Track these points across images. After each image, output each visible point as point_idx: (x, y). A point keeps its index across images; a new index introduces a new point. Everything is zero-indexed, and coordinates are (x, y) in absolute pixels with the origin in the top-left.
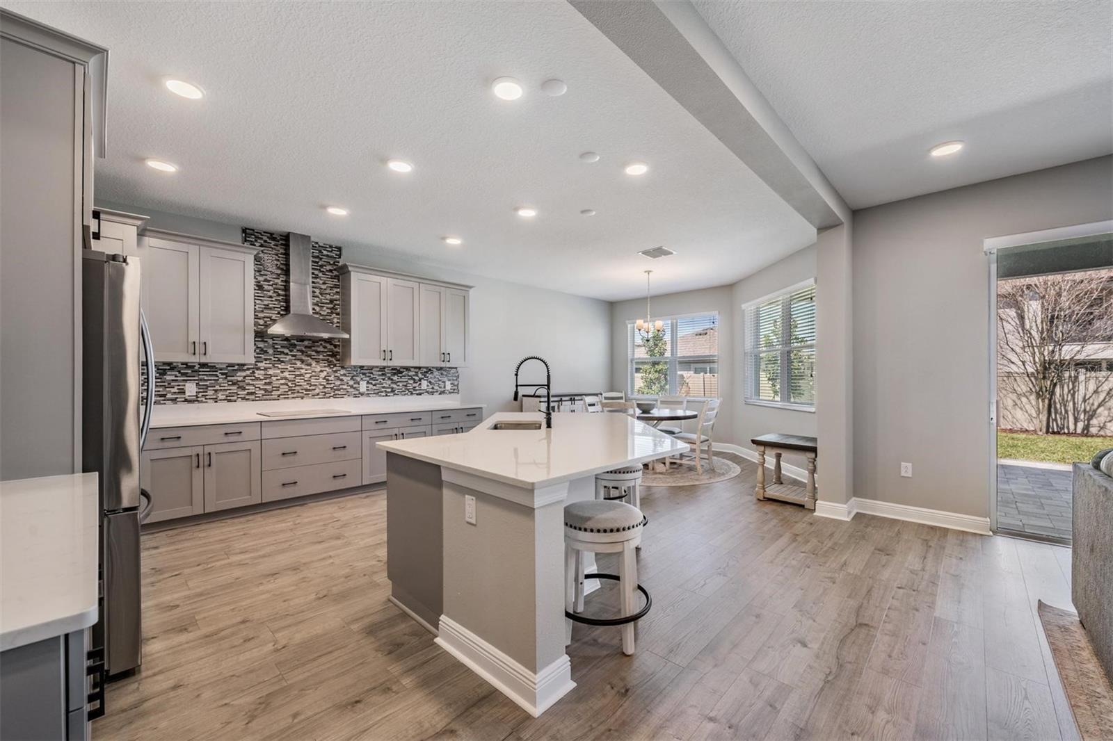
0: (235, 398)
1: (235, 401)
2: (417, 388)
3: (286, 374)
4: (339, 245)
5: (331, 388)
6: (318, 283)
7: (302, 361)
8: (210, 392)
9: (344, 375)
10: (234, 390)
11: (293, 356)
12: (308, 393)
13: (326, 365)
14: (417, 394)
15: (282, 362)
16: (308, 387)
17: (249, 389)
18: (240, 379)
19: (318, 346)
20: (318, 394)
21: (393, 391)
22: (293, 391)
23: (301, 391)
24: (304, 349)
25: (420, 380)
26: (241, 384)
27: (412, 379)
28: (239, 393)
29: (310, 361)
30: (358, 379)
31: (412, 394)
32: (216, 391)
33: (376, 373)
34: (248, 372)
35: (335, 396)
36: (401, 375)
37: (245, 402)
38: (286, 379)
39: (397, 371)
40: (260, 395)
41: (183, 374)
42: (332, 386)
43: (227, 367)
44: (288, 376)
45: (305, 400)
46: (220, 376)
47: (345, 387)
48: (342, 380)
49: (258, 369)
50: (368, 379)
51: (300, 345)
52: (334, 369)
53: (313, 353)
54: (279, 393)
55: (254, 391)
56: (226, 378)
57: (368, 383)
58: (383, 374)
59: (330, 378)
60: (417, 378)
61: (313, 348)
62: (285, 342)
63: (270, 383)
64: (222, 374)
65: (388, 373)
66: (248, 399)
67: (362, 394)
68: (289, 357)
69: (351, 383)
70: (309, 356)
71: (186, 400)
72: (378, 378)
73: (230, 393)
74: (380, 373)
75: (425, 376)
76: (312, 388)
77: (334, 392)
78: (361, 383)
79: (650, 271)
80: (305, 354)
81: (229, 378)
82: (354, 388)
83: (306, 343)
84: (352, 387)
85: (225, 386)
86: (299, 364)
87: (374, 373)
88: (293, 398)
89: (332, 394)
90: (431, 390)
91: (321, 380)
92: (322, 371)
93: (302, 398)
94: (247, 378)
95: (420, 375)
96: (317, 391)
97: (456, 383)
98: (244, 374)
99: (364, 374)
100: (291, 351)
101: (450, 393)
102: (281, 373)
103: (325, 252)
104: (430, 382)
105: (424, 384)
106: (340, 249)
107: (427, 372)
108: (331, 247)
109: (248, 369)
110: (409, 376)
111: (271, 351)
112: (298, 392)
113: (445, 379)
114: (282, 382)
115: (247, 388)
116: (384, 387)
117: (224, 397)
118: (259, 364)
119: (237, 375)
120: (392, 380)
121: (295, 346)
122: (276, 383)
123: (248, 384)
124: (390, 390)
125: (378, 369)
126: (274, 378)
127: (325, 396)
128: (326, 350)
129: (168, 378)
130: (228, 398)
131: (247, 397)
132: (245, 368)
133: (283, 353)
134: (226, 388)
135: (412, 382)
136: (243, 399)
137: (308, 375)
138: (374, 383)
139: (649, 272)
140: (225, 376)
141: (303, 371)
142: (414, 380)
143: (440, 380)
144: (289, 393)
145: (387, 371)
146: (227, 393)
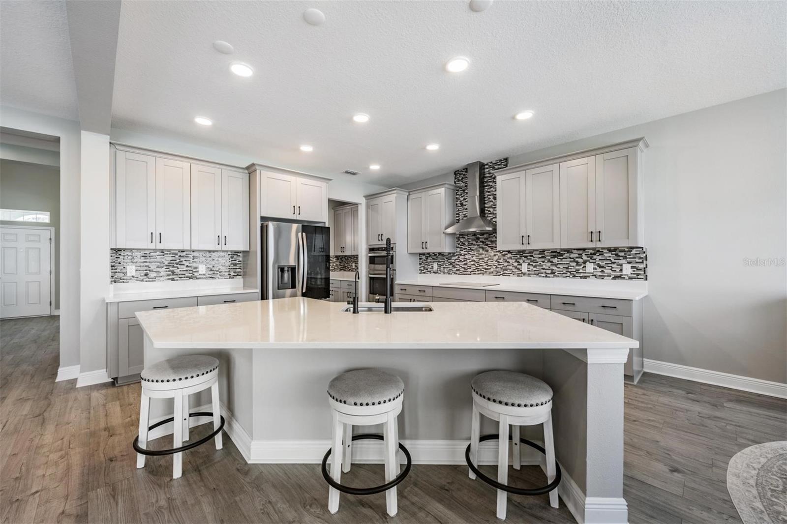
0: (451, 272)
1: (452, 274)
2: (581, 271)
3: (474, 258)
4: (505, 157)
5: (501, 268)
6: (492, 191)
7: (483, 249)
8: (442, 269)
9: (511, 258)
10: (451, 267)
11: (478, 245)
12: (485, 271)
14: (581, 277)
15: (472, 250)
16: (486, 267)
17: (457, 267)
18: (453, 261)
19: (492, 237)
20: (492, 272)
21: (553, 272)
22: (479, 270)
24: (484, 240)
25: (585, 262)
26: (454, 264)
27: (574, 261)
28: (453, 269)
29: (487, 248)
30: (521, 261)
31: (574, 276)
32: (444, 268)
33: (537, 256)
34: (457, 257)
35: (503, 275)
36: (562, 257)
37: (455, 275)
38: (474, 261)
39: (556, 254)
40: (462, 271)
41: (433, 259)
42: (501, 266)
44: (475, 259)
45: (485, 276)
46: (446, 259)
47: (510, 267)
48: (508, 262)
49: (461, 255)
50: (529, 261)
51: (482, 238)
52: (503, 254)
53: (489, 243)
54: (470, 270)
55: (459, 268)
56: (447, 261)
57: (529, 264)
58: (542, 257)
59: (500, 261)
60: (580, 260)
61: (489, 239)
62: (474, 237)
63: (466, 264)
64: (447, 258)
65: (547, 256)
67: (524, 274)
68: (476, 247)
69: (516, 264)
70: (487, 245)
71: (434, 272)
72: (538, 260)
74: (540, 256)
75: (591, 258)
76: (489, 267)
77: (503, 272)
78: (523, 264)
80: (485, 244)
81: (449, 261)
82: (518, 269)
83: (485, 236)
84: (516, 268)
86: (481, 251)
87: (534, 256)
88: (479, 274)
89: (502, 273)
90: (600, 274)
91: (494, 262)
92: (495, 255)
93: (483, 274)
94: (456, 261)
95: (585, 258)
96: (492, 270)
97: (641, 266)
98: (455, 258)
99: (526, 257)
100: (477, 242)
101: (630, 278)
102: (471, 257)
103: (496, 167)
104: (599, 265)
105: (590, 267)
106: (506, 159)
107: (594, 254)
108: (500, 161)
109: (457, 255)
110: (570, 258)
111: (466, 243)
112: (481, 270)
113: (623, 261)
114: (472, 263)
116: (543, 269)
117: (447, 271)
118: (462, 252)
119: (453, 259)
120: (552, 262)
121: (478, 238)
122: (469, 264)
123: (457, 264)
124: (550, 271)
125: (538, 253)
126: (468, 261)
127: (497, 274)
129: (429, 261)
130: (449, 272)
132: (455, 255)
133: (472, 244)
134: (448, 266)
135: (574, 264)
136: (455, 273)
137: (487, 259)
138: (534, 264)
141: (483, 256)
142: (577, 262)
143: (614, 263)
144: (476, 271)
145: (546, 254)
146: (448, 269)
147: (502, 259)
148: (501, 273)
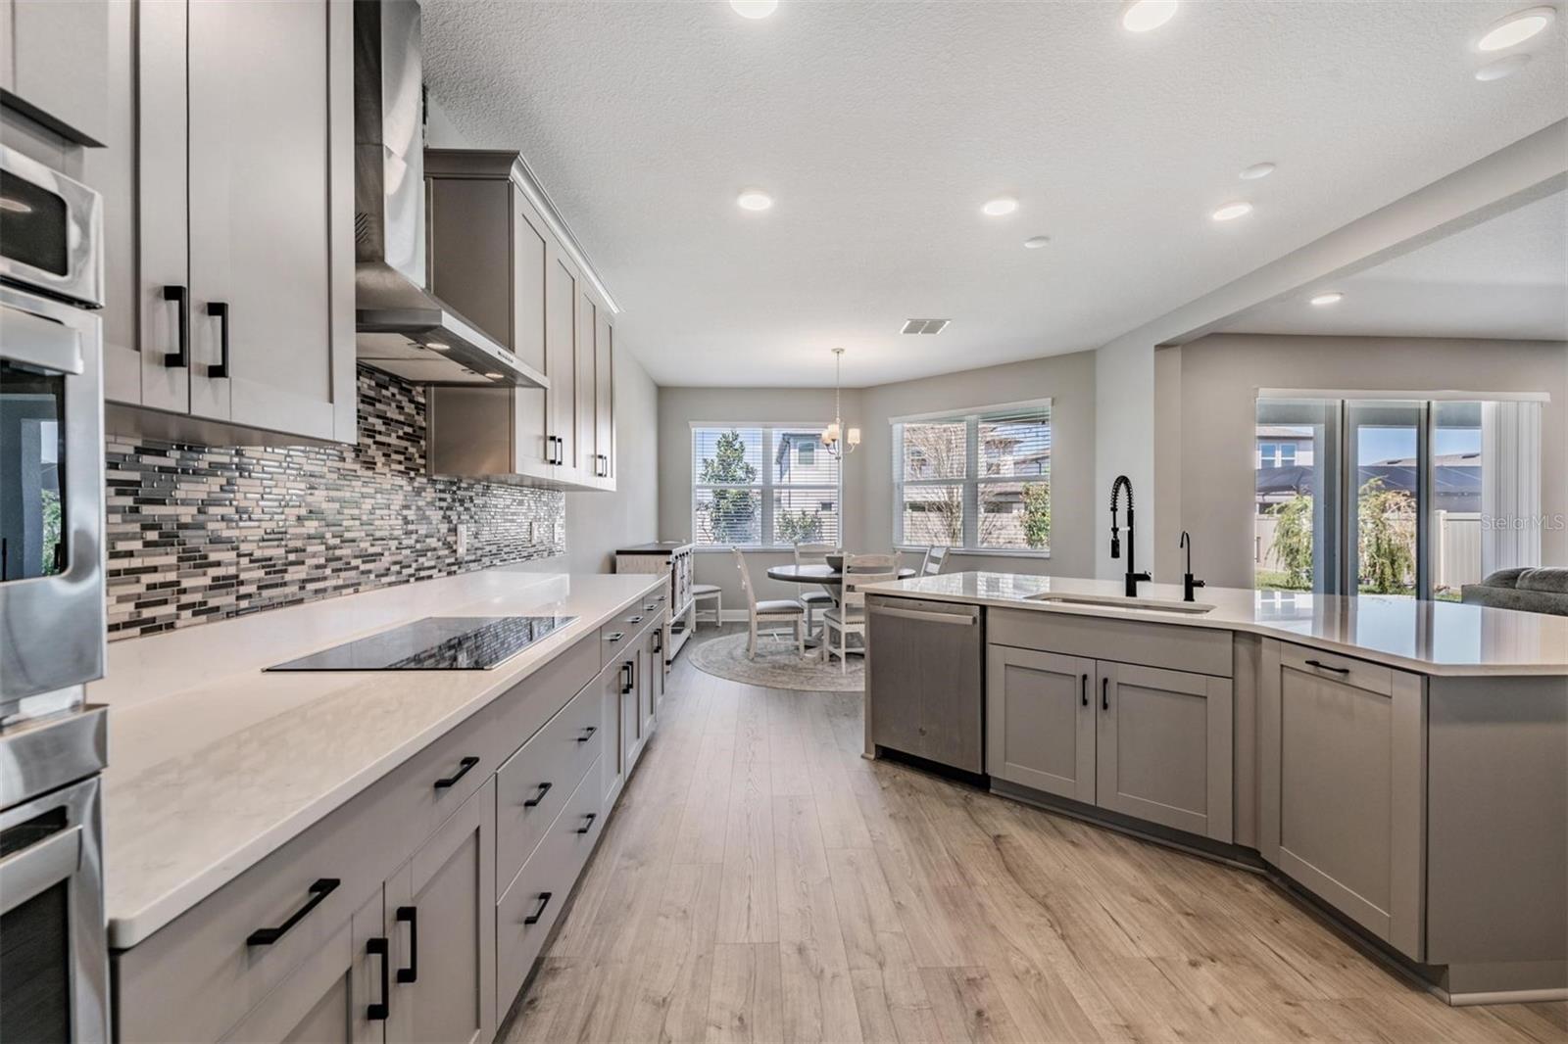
0: (171, 609)
1: (171, 626)
5: (412, 549)
10: (168, 568)
12: (366, 569)
13: (402, 468)
17: (218, 564)
18: (187, 514)
20: (387, 572)
21: (500, 550)
22: (337, 565)
23: (354, 562)
26: (194, 539)
28: (186, 583)
29: (373, 451)
30: (455, 517)
31: (521, 555)
34: (214, 484)
35: (417, 576)
40: (252, 589)
42: (412, 540)
43: (139, 451)
44: (324, 506)
45: (360, 594)
47: (433, 543)
48: (428, 521)
50: (468, 517)
52: (416, 484)
53: (379, 425)
54: (303, 573)
55: (232, 571)
56: (135, 510)
59: (409, 515)
66: (217, 609)
67: (460, 565)
69: (444, 529)
70: (373, 435)
72: (482, 514)
73: (151, 587)
74: (485, 500)
76: (377, 549)
77: (416, 562)
78: (460, 528)
79: (842, 350)
81: (147, 510)
82: (449, 547)
84: (445, 542)
85: (130, 554)
87: (477, 500)
88: (336, 588)
89: (414, 565)
91: (393, 521)
92: (394, 490)
93: (355, 586)
94: (212, 510)
96: (386, 560)
99: (461, 502)
105: (535, 533)
112: (347, 567)
115: (213, 557)
116: (489, 541)
119: (179, 494)
123: (215, 541)
124: (494, 548)
125: (482, 490)
127: (401, 574)
128: (402, 418)
130: (147, 613)
131: (212, 603)
134: (136, 563)
136: (200, 610)
137: (367, 504)
139: (839, 351)
140: (128, 501)
144: (328, 571)
146: (140, 589)
147: (414, 507)
148: (411, 571)
